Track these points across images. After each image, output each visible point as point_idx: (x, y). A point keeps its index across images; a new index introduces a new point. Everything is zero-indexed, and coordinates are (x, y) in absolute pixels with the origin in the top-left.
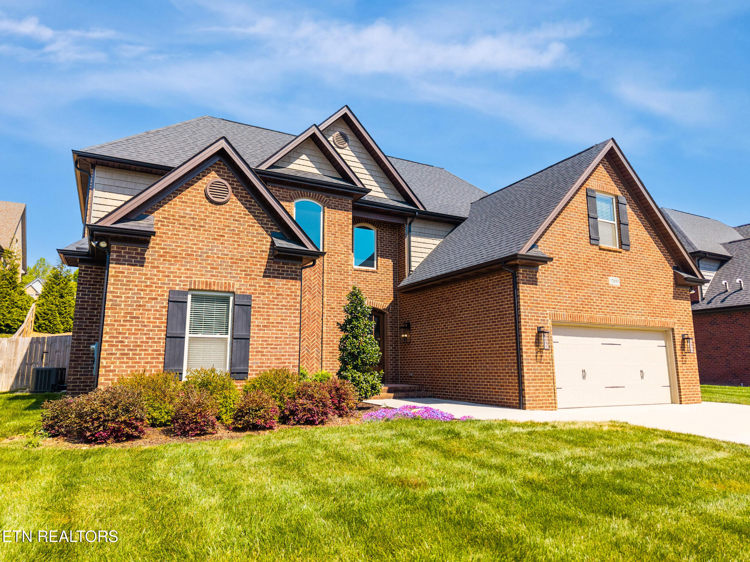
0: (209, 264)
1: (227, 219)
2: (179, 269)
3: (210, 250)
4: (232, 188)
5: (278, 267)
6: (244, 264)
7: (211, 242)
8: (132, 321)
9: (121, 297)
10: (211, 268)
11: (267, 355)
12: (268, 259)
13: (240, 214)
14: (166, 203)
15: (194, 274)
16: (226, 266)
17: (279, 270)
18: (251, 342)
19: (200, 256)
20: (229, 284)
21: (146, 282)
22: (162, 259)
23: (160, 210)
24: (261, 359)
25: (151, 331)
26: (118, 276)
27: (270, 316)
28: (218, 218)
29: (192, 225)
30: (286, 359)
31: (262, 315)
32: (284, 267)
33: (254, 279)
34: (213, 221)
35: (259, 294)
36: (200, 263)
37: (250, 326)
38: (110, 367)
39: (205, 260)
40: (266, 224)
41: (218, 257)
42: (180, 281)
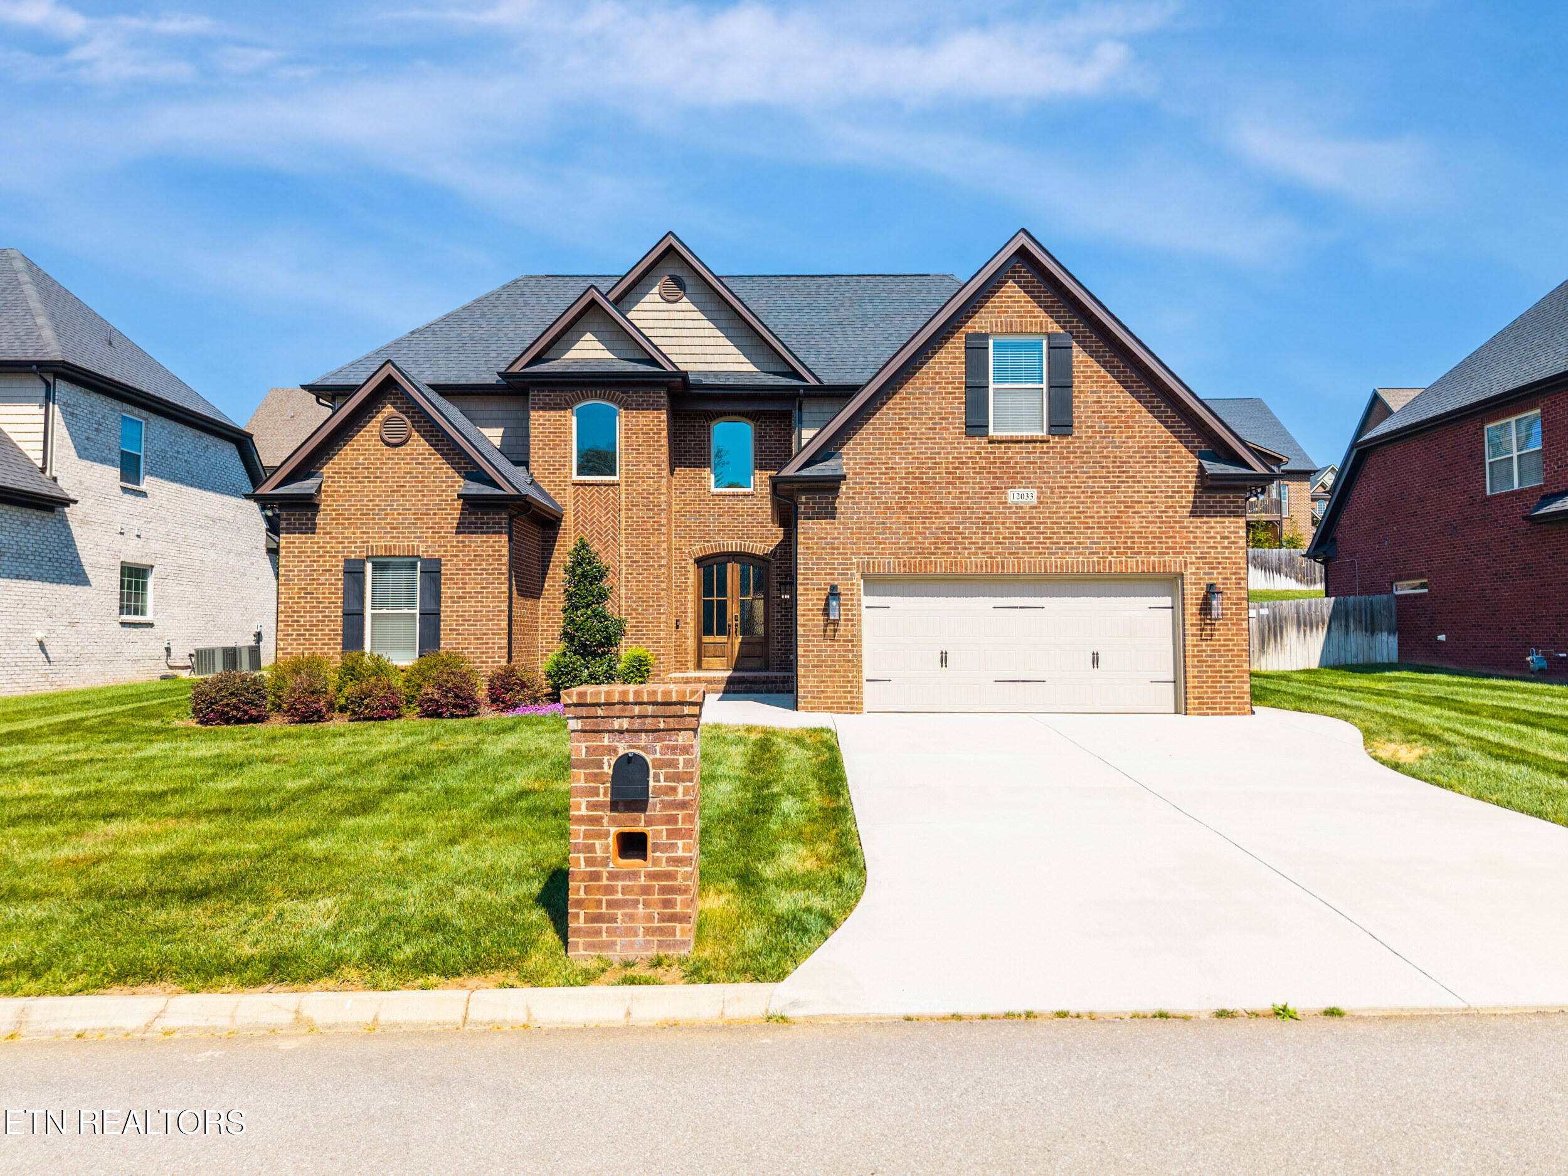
0: (389, 524)
1: (408, 464)
2: (354, 533)
3: (388, 505)
4: (412, 422)
5: (476, 519)
6: (431, 519)
7: (389, 496)
8: (306, 598)
9: (294, 571)
10: (391, 528)
11: (463, 634)
12: (462, 509)
13: (424, 454)
14: (336, 454)
15: (371, 538)
16: (409, 523)
17: (477, 523)
18: (442, 618)
19: (378, 514)
20: (413, 546)
21: (319, 552)
22: (334, 522)
23: (330, 465)
24: (456, 639)
25: (327, 608)
26: (289, 547)
27: (466, 583)
28: (397, 464)
29: (366, 477)
30: (489, 639)
31: (456, 584)
32: (483, 519)
33: (443, 537)
34: (391, 468)
35: (451, 556)
36: (378, 524)
37: (440, 598)
38: (287, 649)
39: (384, 519)
40: (458, 463)
41: (399, 514)
42: (355, 547)
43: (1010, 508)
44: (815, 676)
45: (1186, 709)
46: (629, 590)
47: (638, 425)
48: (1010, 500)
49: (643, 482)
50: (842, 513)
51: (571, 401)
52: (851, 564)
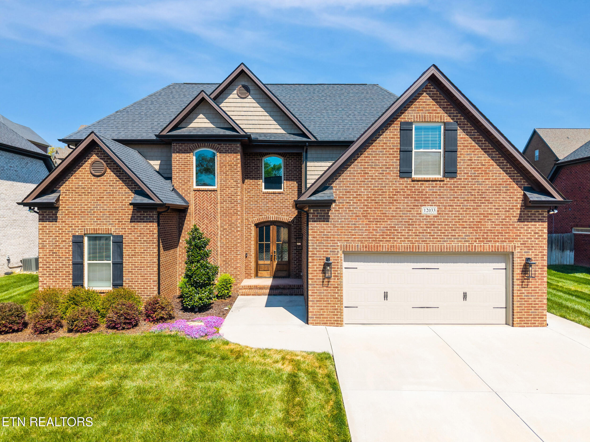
0: (95, 217)
1: (105, 186)
2: (78, 222)
3: (95, 207)
4: (107, 164)
5: (140, 214)
6: (118, 215)
7: (95, 203)
8: (53, 255)
9: (46, 241)
10: (97, 219)
11: (135, 274)
12: (133, 210)
13: (113, 181)
14: (67, 181)
15: (86, 224)
16: (106, 217)
17: (141, 217)
18: (124, 266)
19: (89, 212)
20: (108, 228)
21: (59, 231)
22: (67, 216)
23: (64, 186)
24: (131, 276)
25: (64, 260)
26: (44, 229)
27: (136, 248)
28: (99, 186)
29: (83, 193)
30: (148, 276)
31: (131, 248)
32: (144, 214)
33: (124, 224)
34: (96, 188)
35: (128, 234)
36: (90, 217)
37: (123, 255)
38: (44, 281)
39: (93, 215)
40: (131, 186)
41: (101, 212)
42: (78, 229)
43: (423, 216)
44: (318, 306)
45: (513, 324)
46: (222, 243)
47: (226, 161)
48: (423, 212)
49: (229, 189)
50: (333, 219)
51: (193, 149)
52: (337, 246)
